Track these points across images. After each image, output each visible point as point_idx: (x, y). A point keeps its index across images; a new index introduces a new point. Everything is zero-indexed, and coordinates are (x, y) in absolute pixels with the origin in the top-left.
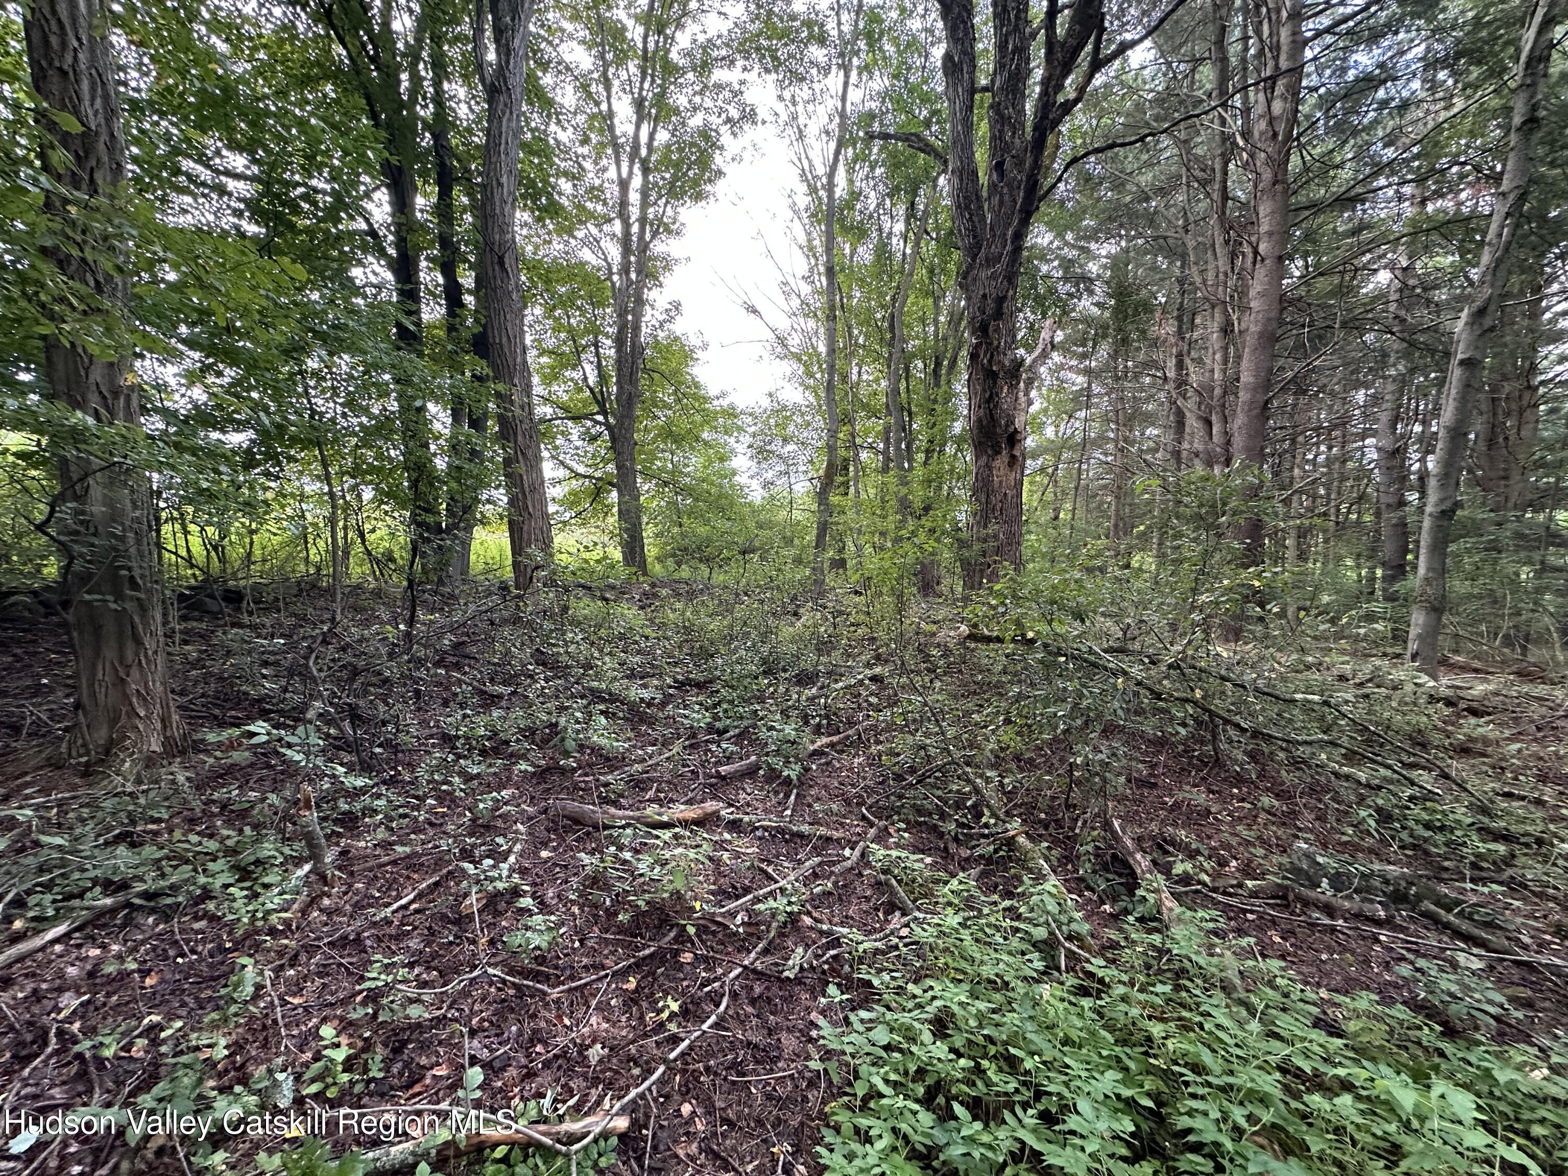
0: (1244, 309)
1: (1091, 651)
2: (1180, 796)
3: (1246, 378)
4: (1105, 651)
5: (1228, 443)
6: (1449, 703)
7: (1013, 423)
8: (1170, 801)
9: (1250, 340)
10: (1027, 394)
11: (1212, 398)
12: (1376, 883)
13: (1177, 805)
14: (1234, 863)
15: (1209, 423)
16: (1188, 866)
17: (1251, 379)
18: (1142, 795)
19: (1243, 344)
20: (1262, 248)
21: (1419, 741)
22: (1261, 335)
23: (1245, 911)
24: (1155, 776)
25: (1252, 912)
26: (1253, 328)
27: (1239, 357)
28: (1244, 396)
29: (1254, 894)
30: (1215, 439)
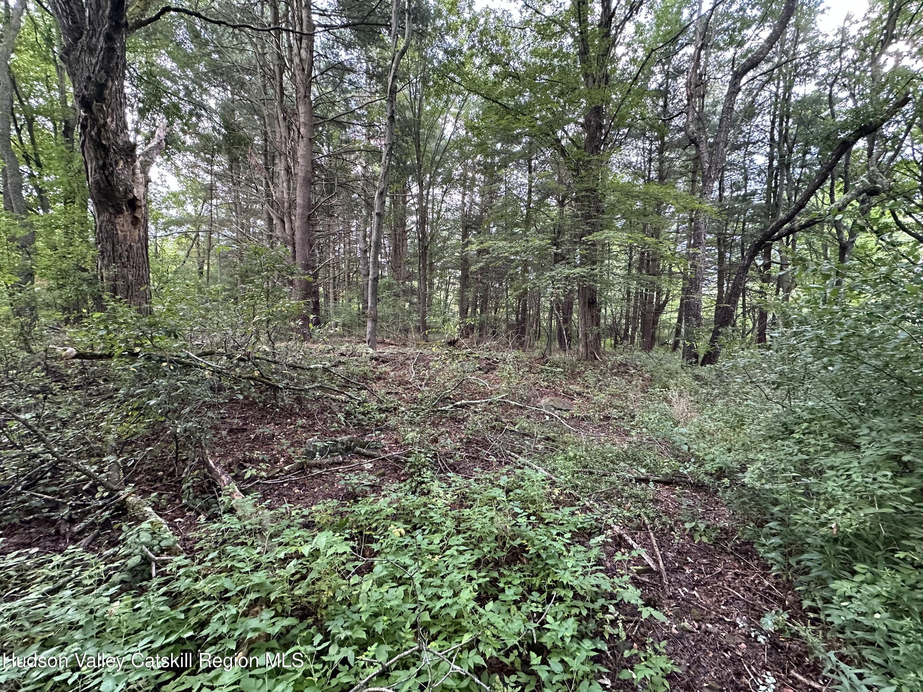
0: (296, 162)
1: (188, 357)
2: (258, 431)
3: (299, 200)
4: (199, 356)
5: (293, 234)
6: (376, 359)
7: (131, 191)
8: (252, 436)
9: (300, 180)
10: (145, 172)
11: (283, 207)
12: (339, 446)
13: (257, 437)
14: (282, 459)
15: (283, 222)
16: (254, 472)
17: (301, 202)
18: (237, 438)
19: (297, 180)
20: (302, 130)
21: (365, 377)
22: (305, 179)
23: (282, 483)
24: (247, 424)
25: (286, 482)
26: (300, 174)
27: (295, 189)
28: (299, 210)
29: (289, 472)
30: (287, 231)
